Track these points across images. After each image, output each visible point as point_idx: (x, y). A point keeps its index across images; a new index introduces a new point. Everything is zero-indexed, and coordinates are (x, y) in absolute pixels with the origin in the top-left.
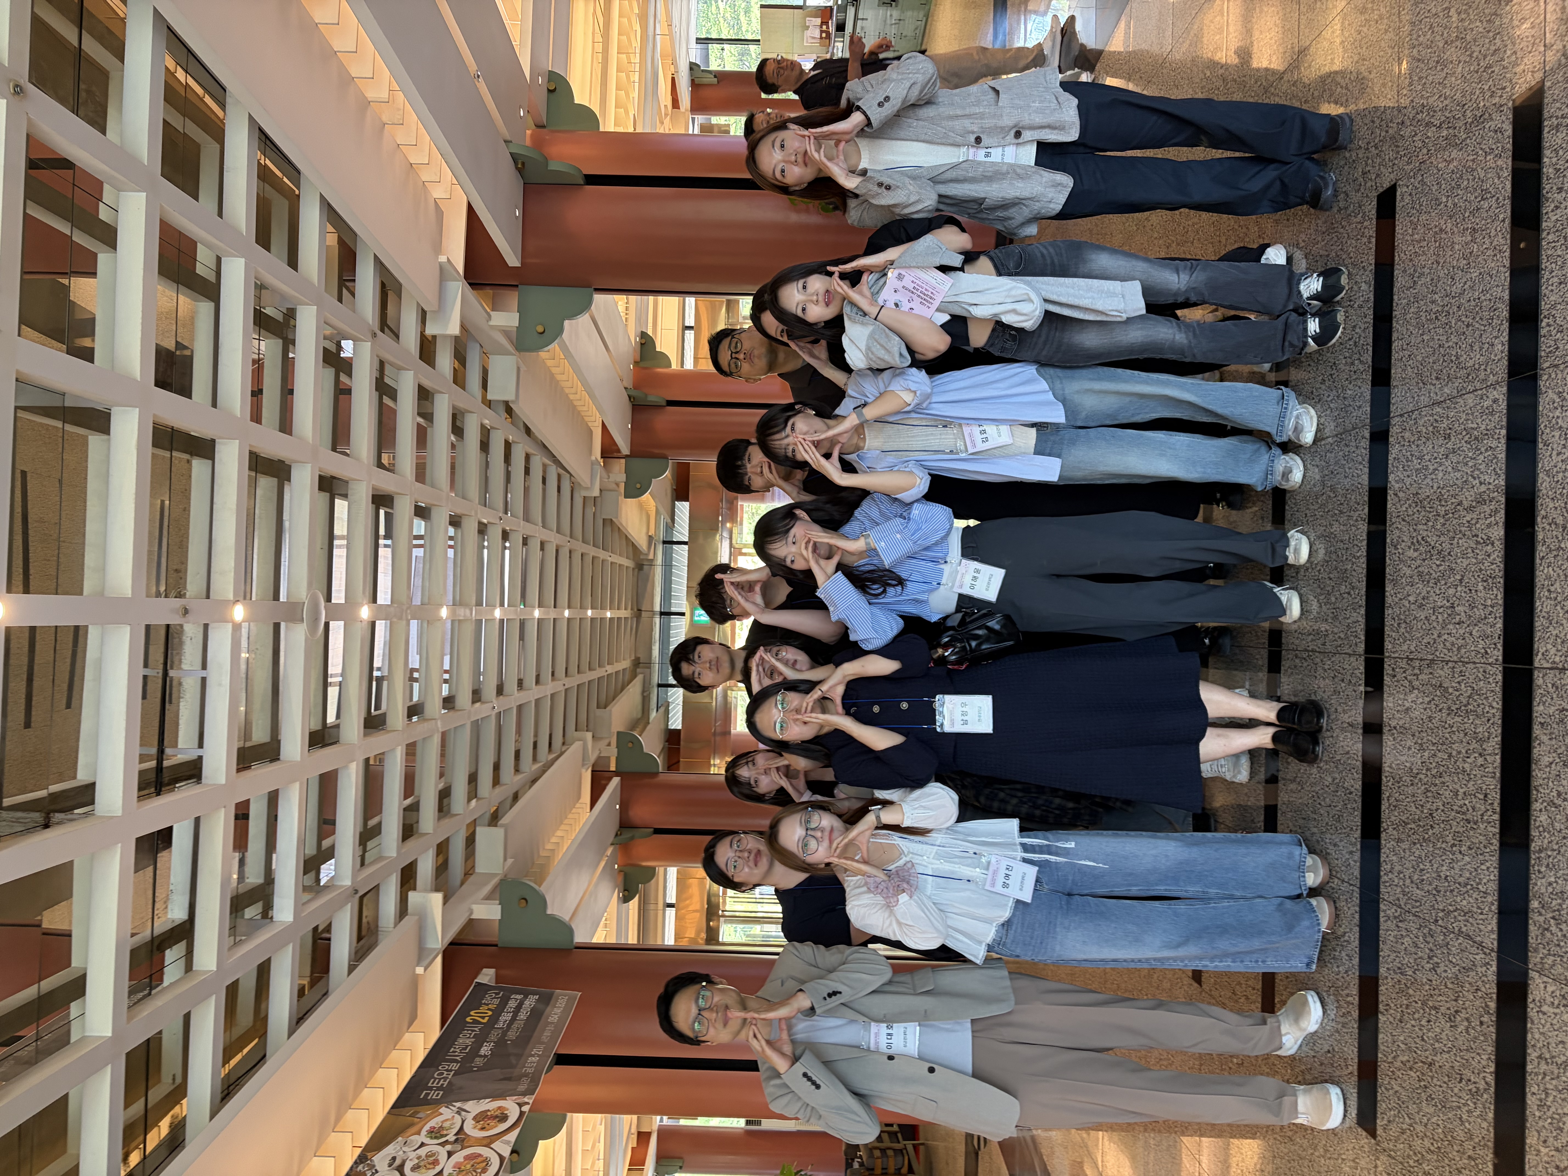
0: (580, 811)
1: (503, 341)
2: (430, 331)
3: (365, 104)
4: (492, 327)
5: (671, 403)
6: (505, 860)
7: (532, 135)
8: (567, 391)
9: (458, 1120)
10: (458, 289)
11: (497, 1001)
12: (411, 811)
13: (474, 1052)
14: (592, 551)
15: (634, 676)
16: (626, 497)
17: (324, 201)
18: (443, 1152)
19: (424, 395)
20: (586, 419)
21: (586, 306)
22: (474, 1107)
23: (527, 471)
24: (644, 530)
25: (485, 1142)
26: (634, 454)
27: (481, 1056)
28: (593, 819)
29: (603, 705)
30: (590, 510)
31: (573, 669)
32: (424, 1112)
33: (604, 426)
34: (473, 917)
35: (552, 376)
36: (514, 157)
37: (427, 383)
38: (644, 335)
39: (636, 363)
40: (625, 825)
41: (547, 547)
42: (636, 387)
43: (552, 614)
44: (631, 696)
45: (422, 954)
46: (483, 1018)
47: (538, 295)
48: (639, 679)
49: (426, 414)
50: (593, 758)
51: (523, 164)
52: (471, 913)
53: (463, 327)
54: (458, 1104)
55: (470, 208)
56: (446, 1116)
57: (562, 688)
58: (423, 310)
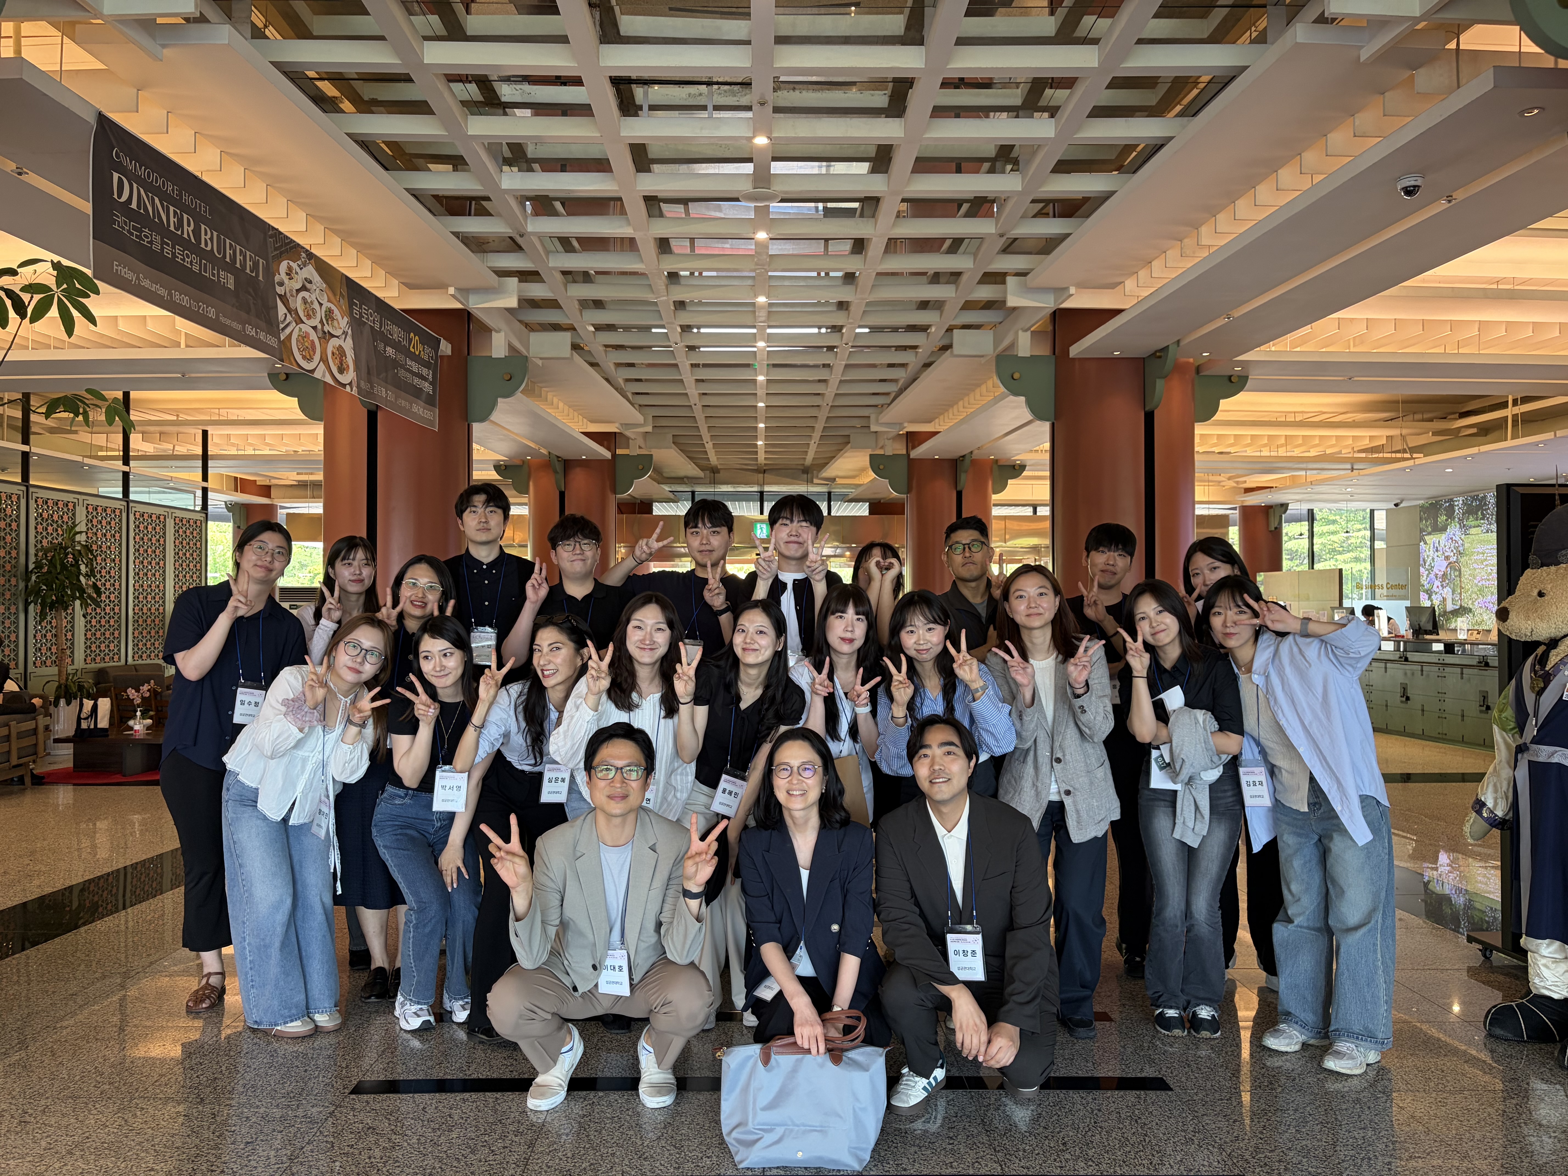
0: (581, 423)
1: (1006, 343)
2: (1010, 280)
3: (1196, 226)
4: (1017, 333)
5: (959, 495)
6: (541, 359)
7: (1188, 363)
8: (966, 399)
9: (338, 332)
10: (1048, 303)
11: (426, 358)
12: (586, 277)
13: (388, 342)
14: (819, 426)
15: (702, 469)
16: (871, 455)
17: (1112, 194)
18: (315, 322)
19: (955, 276)
20: (942, 417)
21: (1039, 415)
22: (348, 345)
23: (891, 366)
24: (840, 474)
25: (324, 356)
26: (912, 463)
27: (385, 348)
28: (575, 435)
29: (677, 442)
30: (857, 423)
31: (711, 412)
32: (344, 303)
33: (935, 433)
34: (493, 333)
35: (979, 385)
36: (1165, 349)
37: (964, 278)
38: (1023, 467)
39: (996, 461)
40: (568, 465)
41: (822, 385)
42: (974, 462)
43: (761, 392)
44: (683, 466)
45: (464, 291)
46: (414, 348)
47: (1047, 374)
48: (699, 473)
49: (936, 278)
50: (628, 433)
51: (1160, 357)
52: (497, 331)
53: (1014, 309)
54: (350, 332)
55: (1119, 311)
56: (343, 322)
57: (692, 403)
58: (1028, 273)
